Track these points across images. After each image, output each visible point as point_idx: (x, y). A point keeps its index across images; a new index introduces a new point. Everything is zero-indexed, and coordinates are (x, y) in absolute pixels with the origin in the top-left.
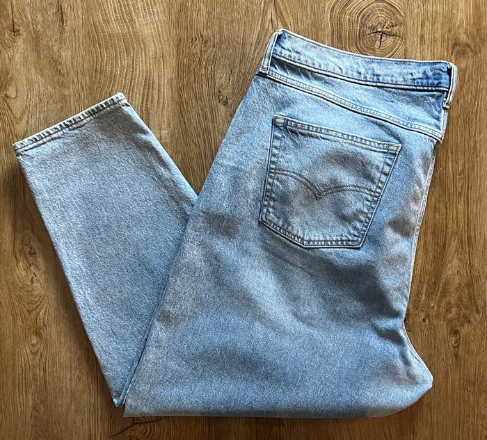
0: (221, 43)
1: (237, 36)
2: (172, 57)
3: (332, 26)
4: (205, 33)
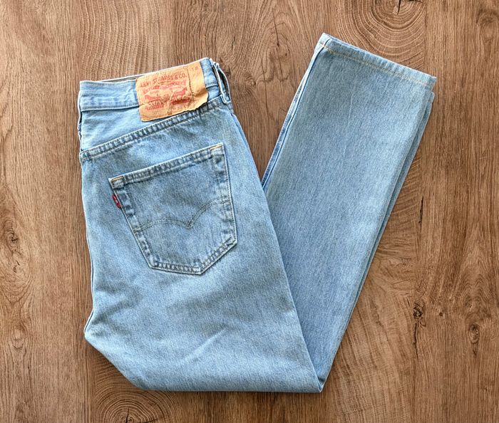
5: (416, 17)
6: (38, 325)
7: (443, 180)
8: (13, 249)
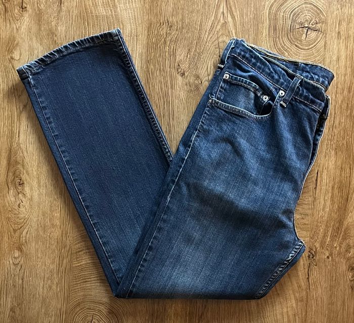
0: (183, 28)
1: (196, 24)
2: (143, 36)
3: (270, 20)
4: (170, 20)
5: (319, 42)
6: (32, 247)
7: (333, 158)
8: (19, 191)
